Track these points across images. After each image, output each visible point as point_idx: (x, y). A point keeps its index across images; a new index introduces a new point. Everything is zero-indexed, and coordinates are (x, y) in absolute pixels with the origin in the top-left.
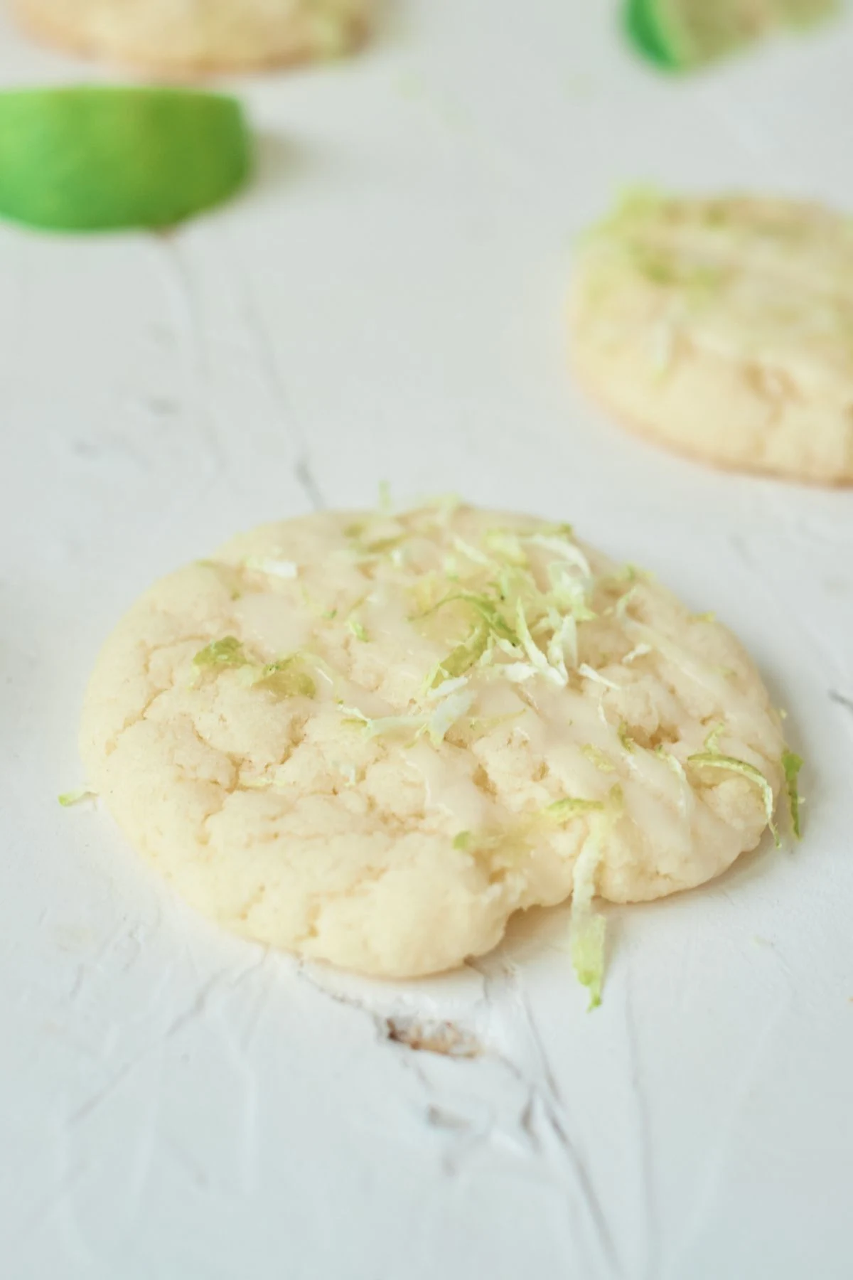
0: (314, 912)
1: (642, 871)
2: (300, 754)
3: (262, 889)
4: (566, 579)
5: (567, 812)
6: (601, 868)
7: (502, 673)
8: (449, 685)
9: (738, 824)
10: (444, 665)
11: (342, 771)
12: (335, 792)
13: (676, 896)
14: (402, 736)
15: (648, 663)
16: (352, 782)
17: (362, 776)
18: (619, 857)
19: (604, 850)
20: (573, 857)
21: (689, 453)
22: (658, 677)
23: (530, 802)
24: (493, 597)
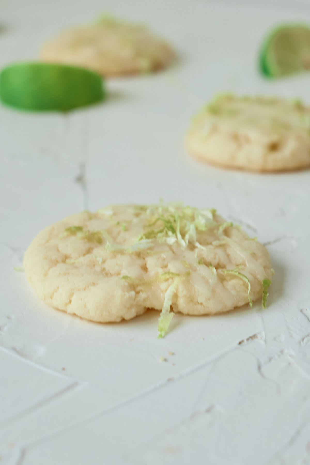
0: (72, 295)
1: (191, 300)
2: (88, 256)
3: (58, 288)
4: (200, 218)
5: (167, 276)
6: (175, 296)
7: (165, 241)
8: (145, 241)
9: (233, 292)
10: (145, 235)
11: (98, 259)
12: (94, 266)
13: (206, 315)
14: (122, 252)
15: (223, 246)
16: (100, 262)
17: (104, 262)
18: (182, 293)
19: (177, 290)
20: (166, 291)
21: (213, 164)
22: (225, 251)
23: (157, 274)
24: (172, 220)
